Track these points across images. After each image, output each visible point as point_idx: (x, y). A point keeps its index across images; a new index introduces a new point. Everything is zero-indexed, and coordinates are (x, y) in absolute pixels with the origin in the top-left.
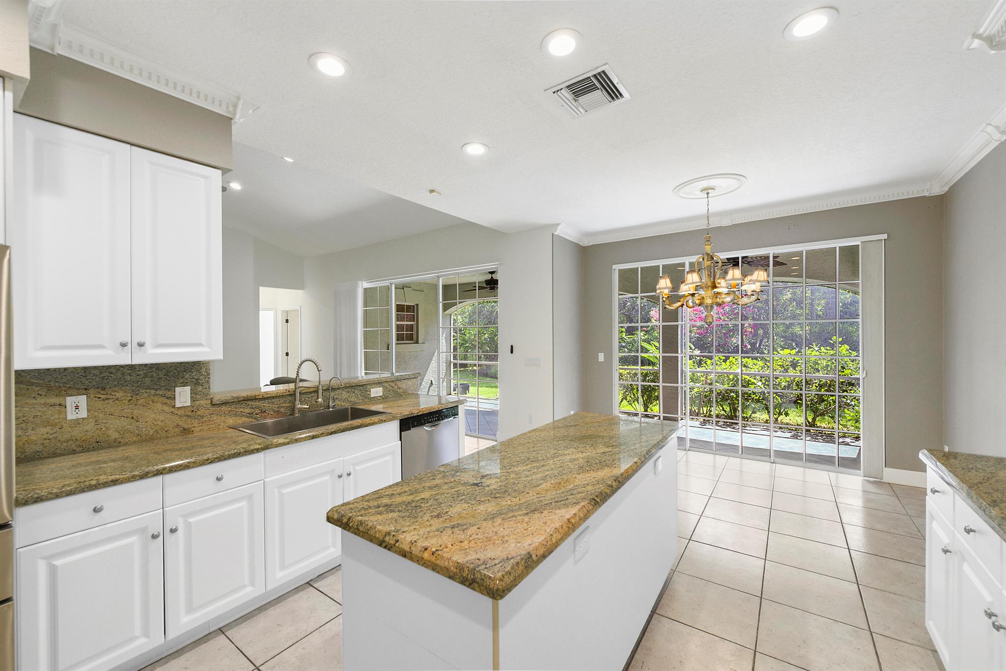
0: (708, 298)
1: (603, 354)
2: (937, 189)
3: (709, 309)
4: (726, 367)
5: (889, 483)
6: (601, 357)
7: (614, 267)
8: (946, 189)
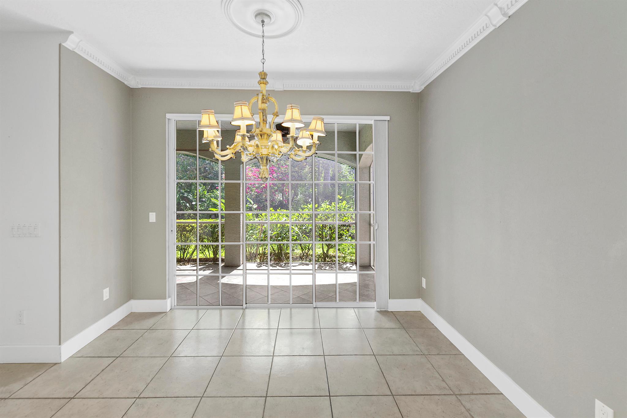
0: (264, 147)
1: (154, 213)
2: (417, 87)
3: (265, 161)
4: (275, 217)
5: (392, 312)
6: (153, 217)
7: (168, 116)
8: (423, 87)
